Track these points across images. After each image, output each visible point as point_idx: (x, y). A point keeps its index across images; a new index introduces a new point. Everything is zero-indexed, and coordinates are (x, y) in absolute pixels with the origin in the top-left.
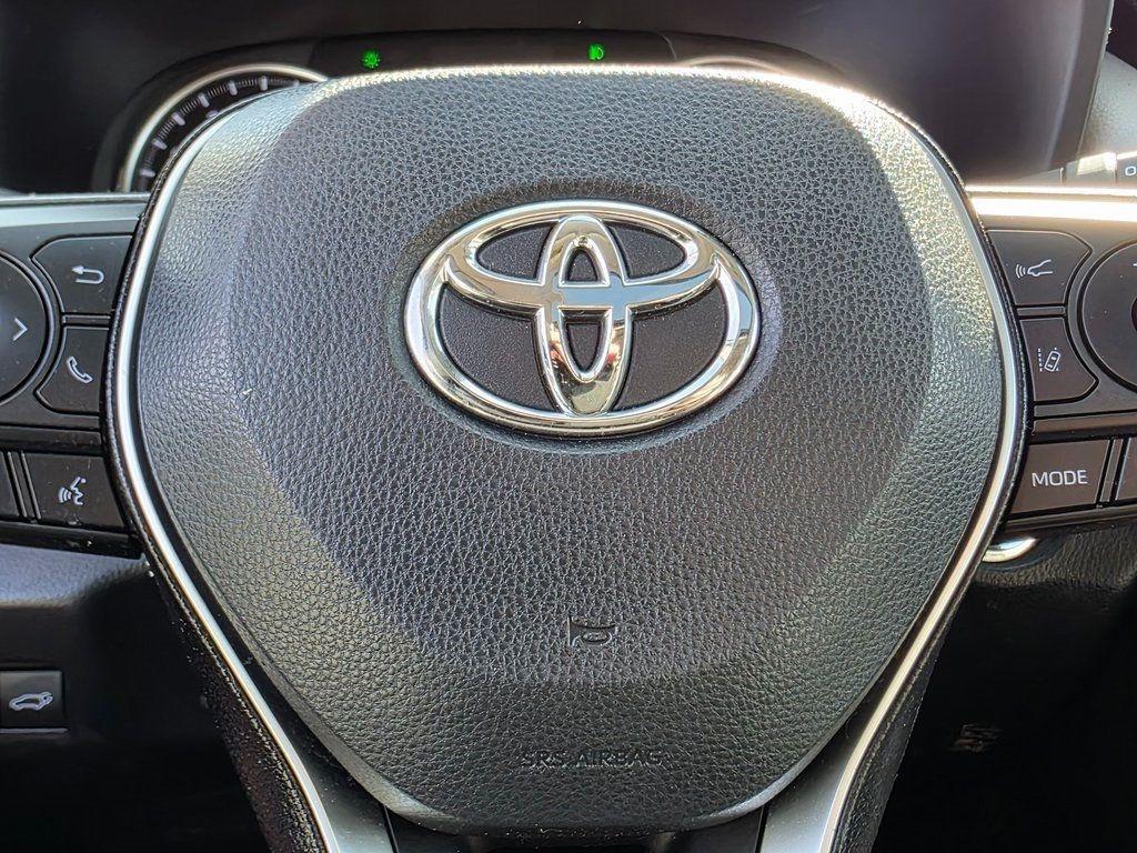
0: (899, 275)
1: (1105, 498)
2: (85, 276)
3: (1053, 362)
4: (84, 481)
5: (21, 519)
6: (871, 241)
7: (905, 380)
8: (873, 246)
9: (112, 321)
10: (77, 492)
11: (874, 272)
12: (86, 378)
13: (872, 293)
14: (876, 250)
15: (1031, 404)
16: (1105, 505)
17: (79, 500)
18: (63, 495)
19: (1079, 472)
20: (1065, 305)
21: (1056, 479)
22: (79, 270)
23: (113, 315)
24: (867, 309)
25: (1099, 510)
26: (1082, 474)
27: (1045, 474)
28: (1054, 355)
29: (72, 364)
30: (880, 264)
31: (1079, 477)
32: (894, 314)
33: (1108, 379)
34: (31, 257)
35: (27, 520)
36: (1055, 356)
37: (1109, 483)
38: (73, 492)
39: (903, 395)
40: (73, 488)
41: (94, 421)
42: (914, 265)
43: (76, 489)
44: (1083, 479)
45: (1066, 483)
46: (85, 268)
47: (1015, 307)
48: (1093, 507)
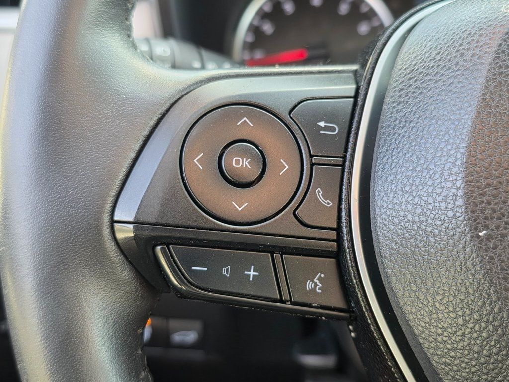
2: (326, 128)
4: (322, 275)
5: (281, 301)
9: (345, 162)
10: (318, 283)
12: (328, 204)
17: (319, 289)
18: (309, 285)
22: (322, 124)
23: (345, 157)
29: (319, 193)
34: (290, 114)
35: (284, 302)
38: (316, 283)
40: (315, 280)
41: (333, 235)
43: (318, 281)
46: (325, 123)
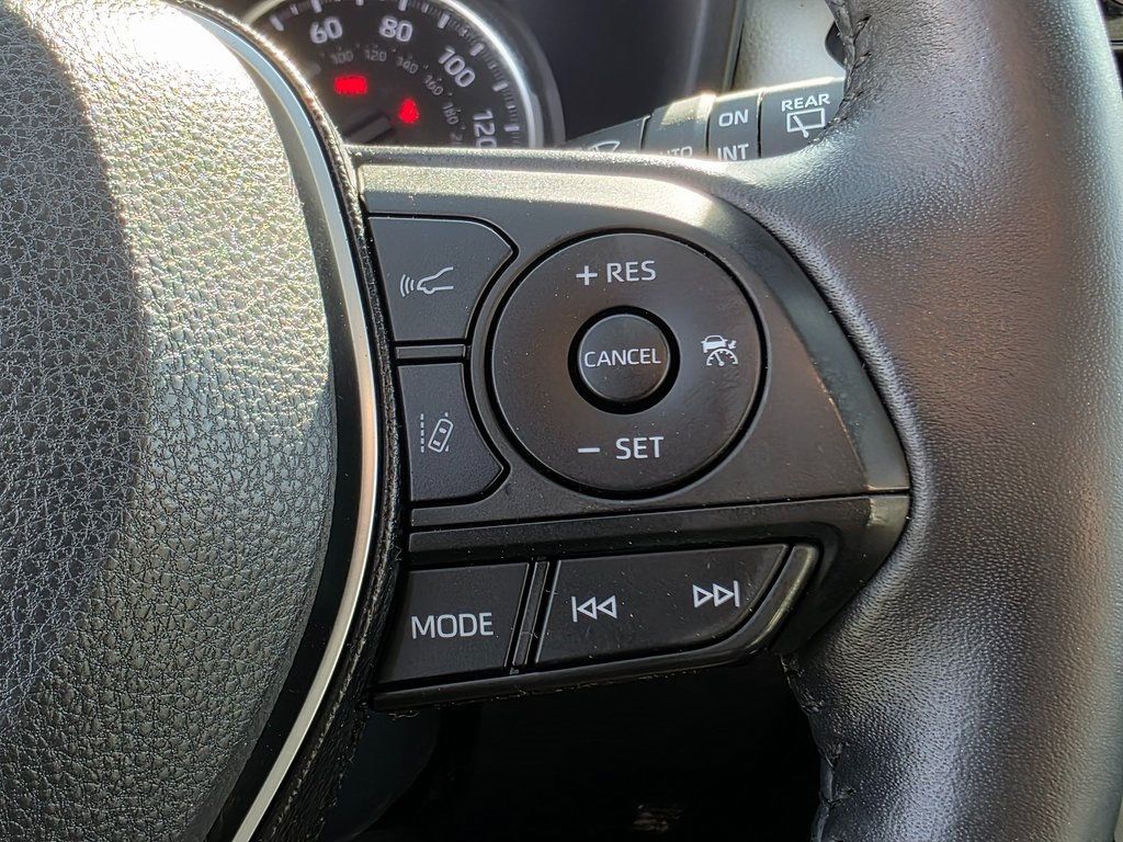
0: (90, 309)
1: (520, 657)
3: (440, 437)
6: (41, 248)
7: (84, 499)
8: (44, 256)
11: (41, 302)
13: (31, 343)
14: (49, 263)
15: (405, 505)
16: (523, 669)
19: (482, 615)
20: (468, 341)
21: (447, 626)
24: (17, 372)
25: (514, 676)
26: (486, 619)
27: (431, 619)
28: (442, 425)
30: (55, 289)
31: (482, 624)
32: (71, 381)
33: (524, 464)
36: (445, 427)
37: (526, 634)
39: (77, 526)
42: (123, 289)
44: (486, 628)
45: (462, 634)
47: (392, 344)
48: (505, 672)
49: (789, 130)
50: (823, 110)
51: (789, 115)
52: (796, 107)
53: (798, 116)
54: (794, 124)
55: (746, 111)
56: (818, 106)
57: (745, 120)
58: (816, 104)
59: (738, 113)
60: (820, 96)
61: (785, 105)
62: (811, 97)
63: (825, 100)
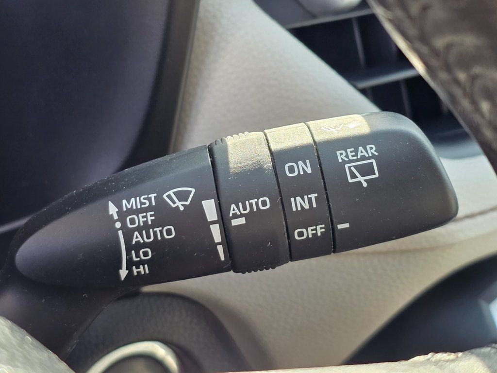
49: (350, 181)
50: (373, 161)
51: (347, 166)
52: (351, 158)
53: (354, 166)
54: (353, 176)
55: (308, 161)
56: (369, 158)
57: (309, 171)
58: (367, 156)
59: (300, 163)
60: (368, 147)
61: (341, 156)
62: (361, 148)
63: (373, 151)
